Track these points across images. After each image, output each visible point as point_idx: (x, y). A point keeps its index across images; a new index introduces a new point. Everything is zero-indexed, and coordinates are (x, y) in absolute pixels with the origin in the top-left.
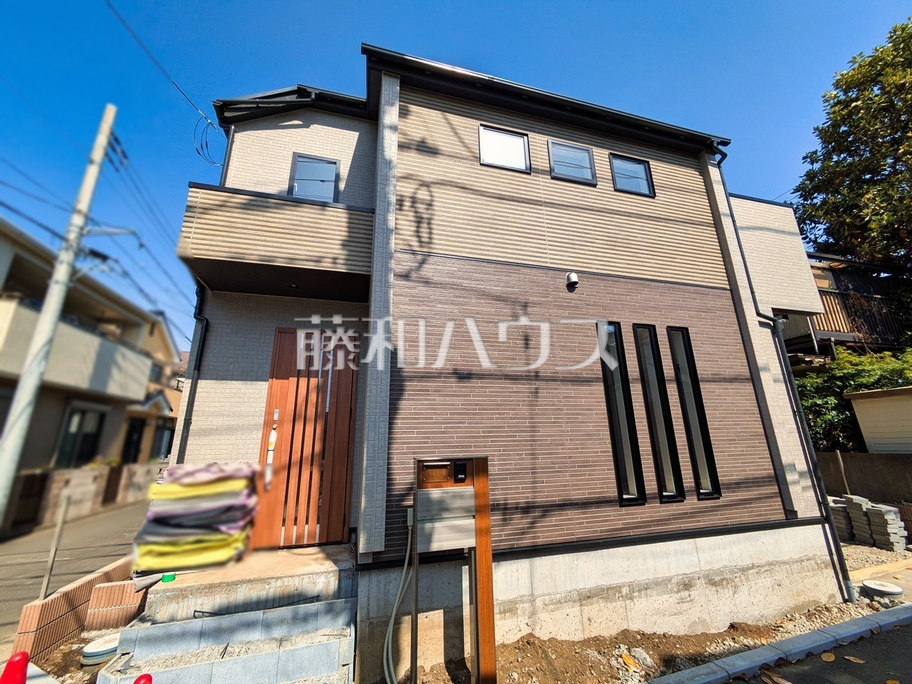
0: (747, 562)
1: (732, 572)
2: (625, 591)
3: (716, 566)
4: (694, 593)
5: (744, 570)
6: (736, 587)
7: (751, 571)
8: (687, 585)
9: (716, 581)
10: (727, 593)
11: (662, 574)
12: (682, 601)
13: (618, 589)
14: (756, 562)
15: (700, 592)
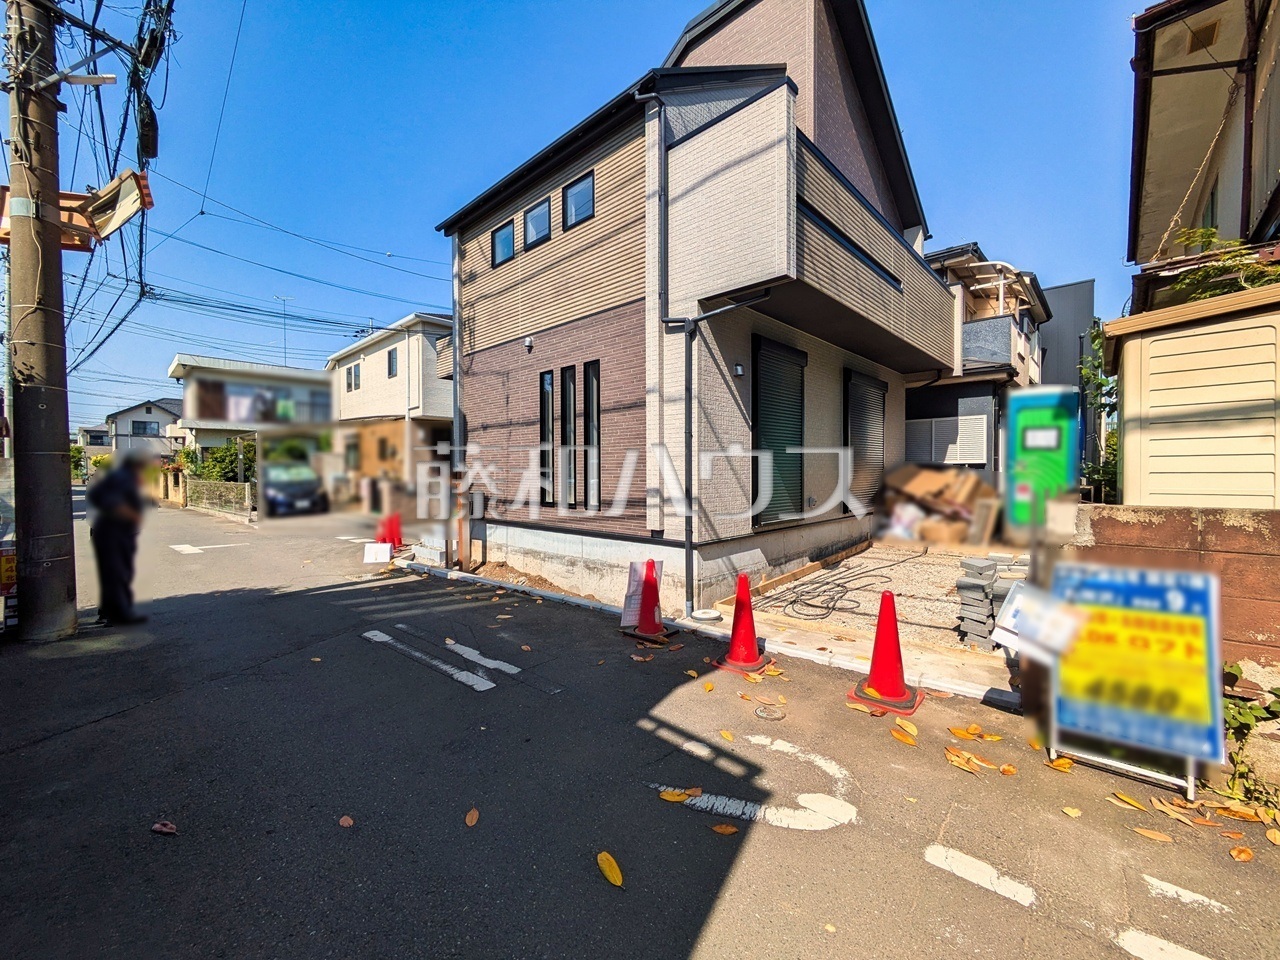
0: (614, 561)
1: (602, 564)
2: (542, 555)
3: (592, 558)
4: (575, 569)
5: (611, 566)
6: (603, 575)
7: (615, 569)
8: (573, 563)
9: (591, 567)
10: (597, 577)
11: (561, 553)
12: (568, 571)
13: (539, 553)
14: (621, 564)
15: (579, 569)
